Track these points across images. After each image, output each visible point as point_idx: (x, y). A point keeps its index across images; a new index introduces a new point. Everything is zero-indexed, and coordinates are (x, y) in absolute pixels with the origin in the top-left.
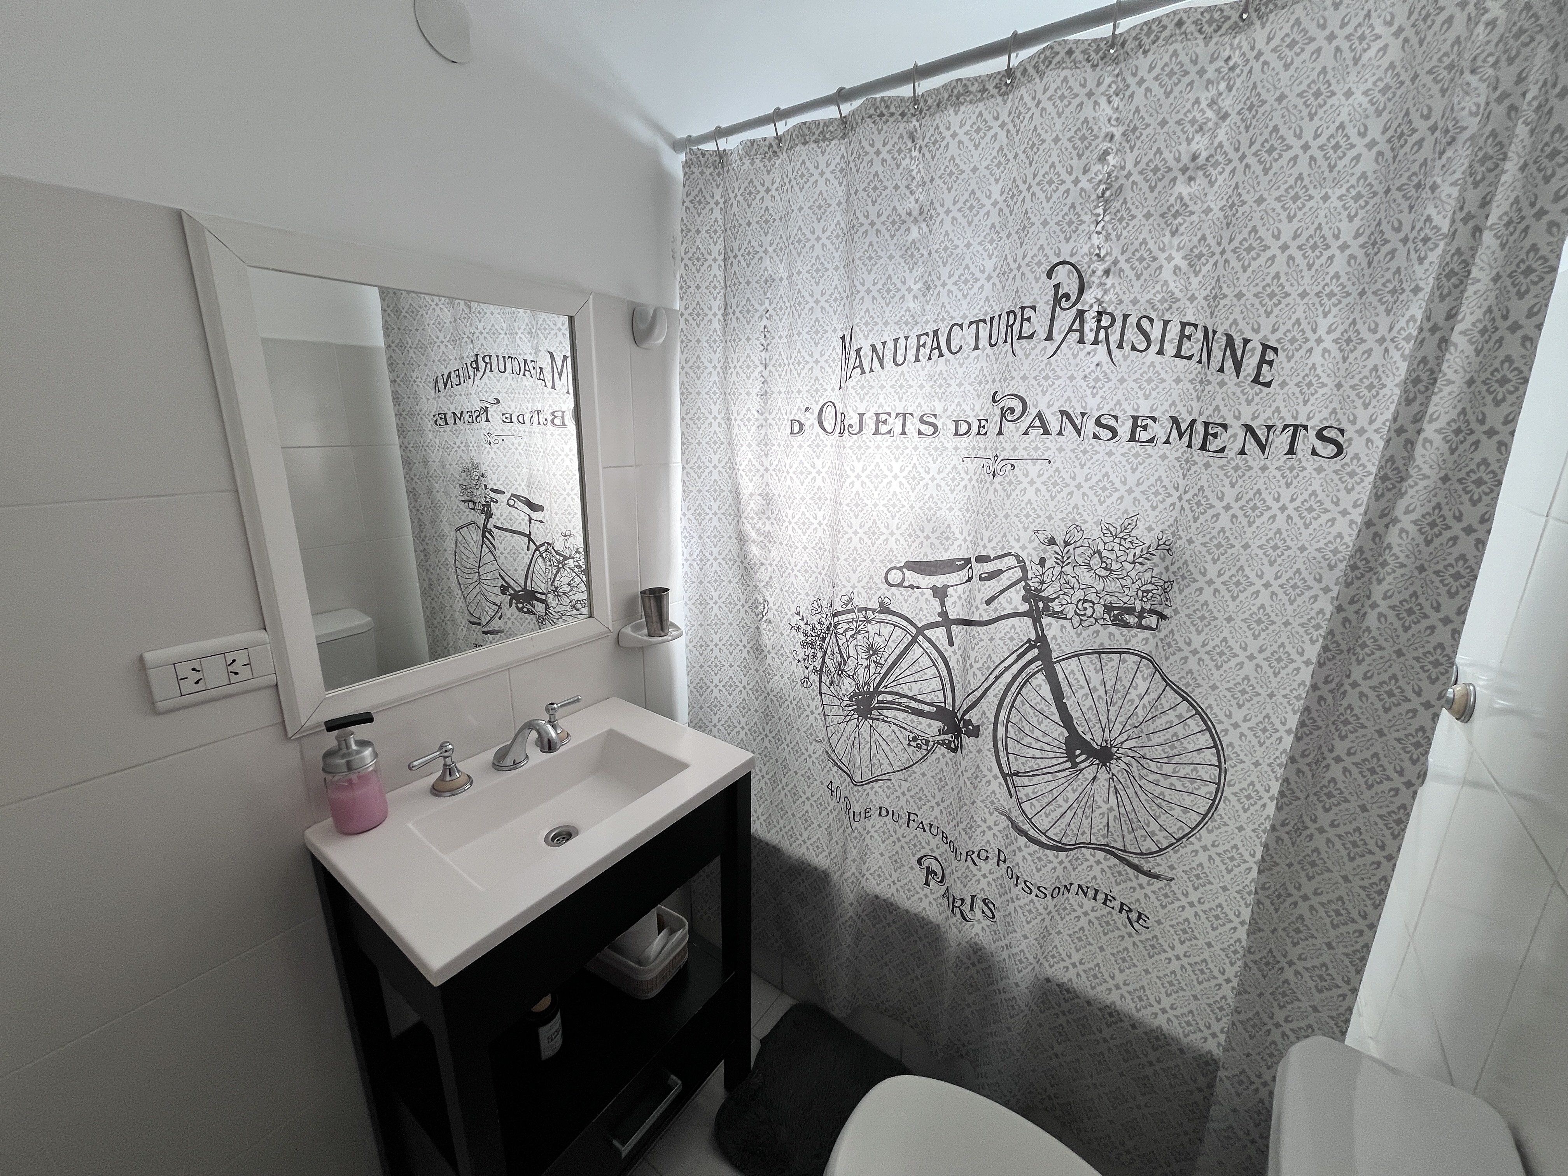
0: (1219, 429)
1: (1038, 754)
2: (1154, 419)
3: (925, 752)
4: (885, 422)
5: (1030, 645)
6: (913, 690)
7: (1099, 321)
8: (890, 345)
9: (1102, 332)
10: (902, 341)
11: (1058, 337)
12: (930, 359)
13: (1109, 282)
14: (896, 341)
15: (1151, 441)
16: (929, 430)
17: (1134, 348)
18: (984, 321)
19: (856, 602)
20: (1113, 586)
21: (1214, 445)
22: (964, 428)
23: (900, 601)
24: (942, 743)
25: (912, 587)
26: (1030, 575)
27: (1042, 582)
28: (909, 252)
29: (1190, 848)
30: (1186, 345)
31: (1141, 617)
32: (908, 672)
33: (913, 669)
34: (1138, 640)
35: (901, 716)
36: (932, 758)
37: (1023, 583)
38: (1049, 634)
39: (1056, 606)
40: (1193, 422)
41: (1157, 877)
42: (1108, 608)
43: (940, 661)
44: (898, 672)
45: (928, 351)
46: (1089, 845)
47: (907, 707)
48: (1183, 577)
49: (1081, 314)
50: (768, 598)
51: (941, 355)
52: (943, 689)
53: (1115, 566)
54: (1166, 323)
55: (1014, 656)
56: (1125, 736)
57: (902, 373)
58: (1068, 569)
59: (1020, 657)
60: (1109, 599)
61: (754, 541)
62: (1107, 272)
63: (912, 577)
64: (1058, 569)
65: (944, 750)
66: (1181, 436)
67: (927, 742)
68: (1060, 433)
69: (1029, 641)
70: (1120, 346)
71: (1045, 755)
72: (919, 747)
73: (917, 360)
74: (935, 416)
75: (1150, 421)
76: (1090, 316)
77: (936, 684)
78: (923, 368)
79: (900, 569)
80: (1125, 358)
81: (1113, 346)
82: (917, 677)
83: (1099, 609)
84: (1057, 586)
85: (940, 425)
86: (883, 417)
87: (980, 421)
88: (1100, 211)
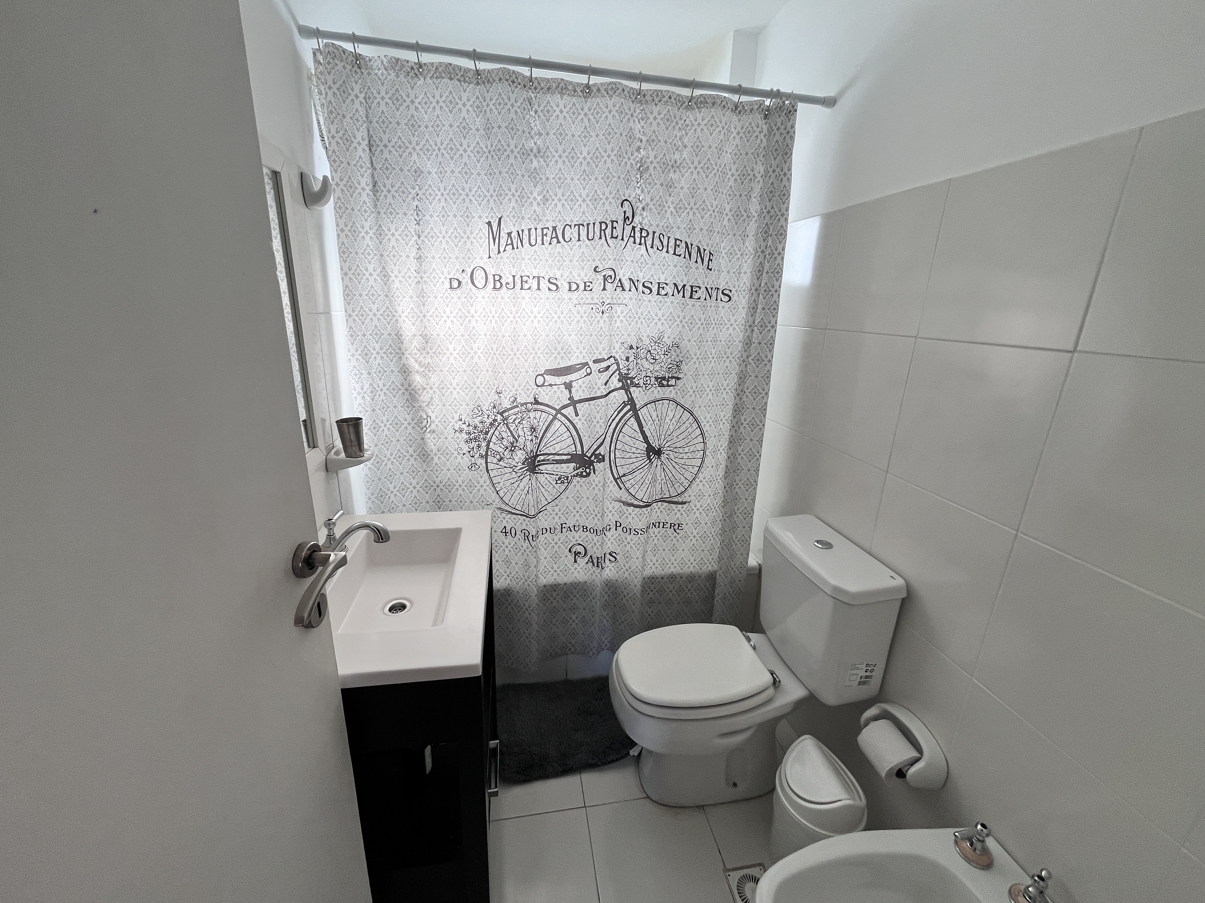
0: (697, 289)
1: (635, 460)
2: (667, 284)
3: (566, 484)
4: (526, 282)
5: (625, 404)
6: (557, 448)
7: (641, 233)
8: (526, 232)
9: (643, 239)
10: (533, 231)
11: (626, 239)
12: (550, 244)
13: (645, 214)
14: (529, 230)
15: (666, 295)
16: (553, 287)
17: (658, 249)
18: (583, 225)
19: (519, 400)
20: (657, 368)
21: (696, 296)
22: (574, 287)
23: (544, 396)
24: (577, 475)
25: (551, 385)
26: (621, 367)
27: (629, 370)
28: (534, 175)
29: (696, 483)
30: (678, 249)
31: (668, 381)
32: (552, 439)
33: (555, 436)
34: (668, 392)
35: (549, 467)
36: (571, 487)
37: (618, 372)
38: (634, 396)
39: (636, 381)
40: (684, 286)
41: (684, 503)
42: (656, 378)
43: (571, 427)
44: (546, 440)
45: (549, 239)
46: (656, 501)
47: (553, 460)
48: (687, 358)
49: (634, 228)
50: (429, 414)
51: (558, 242)
52: (574, 443)
53: (657, 357)
54: (669, 238)
55: (616, 412)
56: (665, 441)
57: (535, 251)
58: (639, 361)
59: (619, 412)
60: (657, 374)
61: (417, 372)
62: (643, 209)
63: (550, 379)
64: (635, 361)
65: (578, 479)
66: (679, 292)
67: (568, 477)
68: (630, 290)
69: (624, 402)
70: (652, 247)
71: (639, 459)
72: (563, 482)
73: (543, 244)
74: (556, 279)
75: (665, 285)
76: (637, 230)
77: (570, 441)
78: (547, 249)
79: (542, 375)
80: (655, 253)
81: (649, 247)
82: (558, 440)
83: (653, 379)
84: (635, 370)
85: (559, 286)
86: (525, 279)
87: (585, 283)
88: (638, 176)
